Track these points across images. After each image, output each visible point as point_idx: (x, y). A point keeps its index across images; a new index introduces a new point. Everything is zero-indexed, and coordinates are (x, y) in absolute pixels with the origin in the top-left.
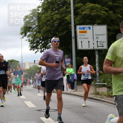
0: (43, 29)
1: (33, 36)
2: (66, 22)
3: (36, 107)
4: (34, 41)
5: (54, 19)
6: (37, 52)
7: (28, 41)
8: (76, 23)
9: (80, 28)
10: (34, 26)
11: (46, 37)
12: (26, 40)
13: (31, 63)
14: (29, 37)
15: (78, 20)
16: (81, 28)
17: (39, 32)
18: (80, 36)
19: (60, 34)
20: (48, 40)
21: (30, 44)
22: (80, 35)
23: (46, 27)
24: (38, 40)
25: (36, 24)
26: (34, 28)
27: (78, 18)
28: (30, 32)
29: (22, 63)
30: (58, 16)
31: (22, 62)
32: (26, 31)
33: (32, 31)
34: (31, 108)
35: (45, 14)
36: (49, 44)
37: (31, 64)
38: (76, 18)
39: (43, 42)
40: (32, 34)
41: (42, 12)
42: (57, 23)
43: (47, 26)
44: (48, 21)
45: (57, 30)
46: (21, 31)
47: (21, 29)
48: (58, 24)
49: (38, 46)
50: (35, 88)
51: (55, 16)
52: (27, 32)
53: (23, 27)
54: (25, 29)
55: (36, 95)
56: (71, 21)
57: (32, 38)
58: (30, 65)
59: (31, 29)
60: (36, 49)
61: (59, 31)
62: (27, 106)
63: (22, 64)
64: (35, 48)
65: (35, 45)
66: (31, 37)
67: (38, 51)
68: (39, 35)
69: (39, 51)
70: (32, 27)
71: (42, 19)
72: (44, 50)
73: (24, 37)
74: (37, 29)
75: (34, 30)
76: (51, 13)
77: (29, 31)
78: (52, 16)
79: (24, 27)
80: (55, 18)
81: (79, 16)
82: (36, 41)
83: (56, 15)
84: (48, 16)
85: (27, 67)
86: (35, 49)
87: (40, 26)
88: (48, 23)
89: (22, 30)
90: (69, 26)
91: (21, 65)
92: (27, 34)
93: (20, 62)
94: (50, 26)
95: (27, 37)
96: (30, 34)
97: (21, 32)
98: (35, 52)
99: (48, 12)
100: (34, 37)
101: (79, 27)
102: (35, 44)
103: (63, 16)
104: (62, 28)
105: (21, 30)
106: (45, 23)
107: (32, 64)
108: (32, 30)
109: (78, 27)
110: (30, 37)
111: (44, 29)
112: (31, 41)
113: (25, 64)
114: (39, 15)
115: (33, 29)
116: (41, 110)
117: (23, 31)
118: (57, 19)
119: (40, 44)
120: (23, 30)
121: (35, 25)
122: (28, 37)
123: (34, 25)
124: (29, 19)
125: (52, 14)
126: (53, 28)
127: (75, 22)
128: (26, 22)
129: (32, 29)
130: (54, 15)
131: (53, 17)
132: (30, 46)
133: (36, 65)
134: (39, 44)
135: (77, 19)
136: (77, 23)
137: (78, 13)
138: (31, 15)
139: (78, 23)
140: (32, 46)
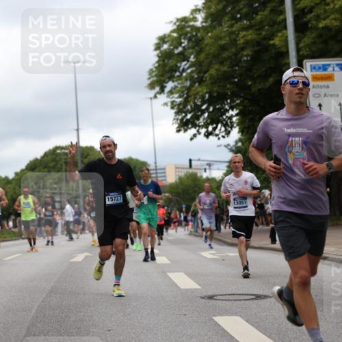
0: (210, 72)
1: (183, 92)
2: (274, 51)
3: (199, 287)
4: (185, 106)
5: (240, 44)
6: (195, 136)
7: (169, 107)
8: (301, 53)
9: (314, 68)
10: (185, 65)
11: (218, 93)
12: (166, 104)
13: (181, 168)
14: (171, 96)
15: (308, 45)
16: (317, 67)
17: (201, 81)
18: (314, 89)
19: (259, 83)
20: (226, 103)
21: (177, 113)
22: (314, 87)
23: (217, 67)
24: (199, 103)
25: (189, 58)
26: (184, 70)
27: (307, 40)
28: (173, 82)
29: (156, 166)
30: (250, 34)
31: (156, 163)
32: (162, 78)
33: (181, 80)
34: (187, 290)
35: (214, 31)
36: (228, 115)
37: (180, 170)
38: (300, 41)
39: (211, 109)
40: (179, 86)
41: (204, 24)
42: (250, 53)
43: (222, 63)
44: (223, 48)
45: (248, 73)
46: (149, 79)
47: (150, 74)
48: (251, 58)
49: (198, 120)
50: (195, 236)
51: (242, 34)
52: (167, 80)
53: (154, 69)
54: (159, 72)
55: (199, 254)
56: (287, 48)
57: (180, 97)
58: (178, 172)
59: (178, 74)
60: (192, 127)
61: (255, 76)
62: (174, 284)
63: (156, 170)
64: (190, 126)
65: (191, 117)
66: (177, 95)
67: (200, 134)
68: (200, 89)
69: (202, 134)
70: (180, 67)
71: (207, 45)
72: (215, 129)
73: (158, 96)
74: (192, 72)
75: (184, 74)
76: (232, 26)
77: (171, 78)
78: (234, 36)
79: (156, 68)
80: (241, 41)
81: (308, 33)
82: (191, 107)
83: (244, 33)
84: (223, 35)
85: (171, 178)
86: (190, 129)
87: (203, 64)
88: (224, 56)
89: (153, 77)
90: (283, 62)
91: (154, 172)
92: (165, 87)
93: (149, 165)
94: (228, 63)
95: (166, 95)
96: (176, 87)
97: (149, 82)
98: (192, 135)
99: (221, 25)
100: (185, 96)
101: (311, 65)
102: (190, 113)
103: (264, 33)
104: (264, 69)
105: (148, 76)
106: (216, 56)
107: (183, 168)
108: (178, 76)
109: (308, 64)
110: (176, 93)
111: (212, 71)
112: (179, 105)
113: (164, 169)
114: (196, 35)
115: (181, 73)
116: (215, 298)
117: (155, 79)
118: (247, 43)
119: (205, 113)
120: (156, 75)
121: (188, 61)
122: (168, 96)
123: (184, 61)
124: (170, 45)
125: (234, 29)
126: (237, 68)
127: (298, 50)
128: (161, 53)
129: (179, 72)
130: (238, 34)
131: (237, 37)
132: (177, 119)
133: (196, 171)
134: (200, 113)
135: (304, 42)
136: (306, 53)
137: (306, 24)
138: (175, 35)
139: (309, 53)
140: (182, 120)
